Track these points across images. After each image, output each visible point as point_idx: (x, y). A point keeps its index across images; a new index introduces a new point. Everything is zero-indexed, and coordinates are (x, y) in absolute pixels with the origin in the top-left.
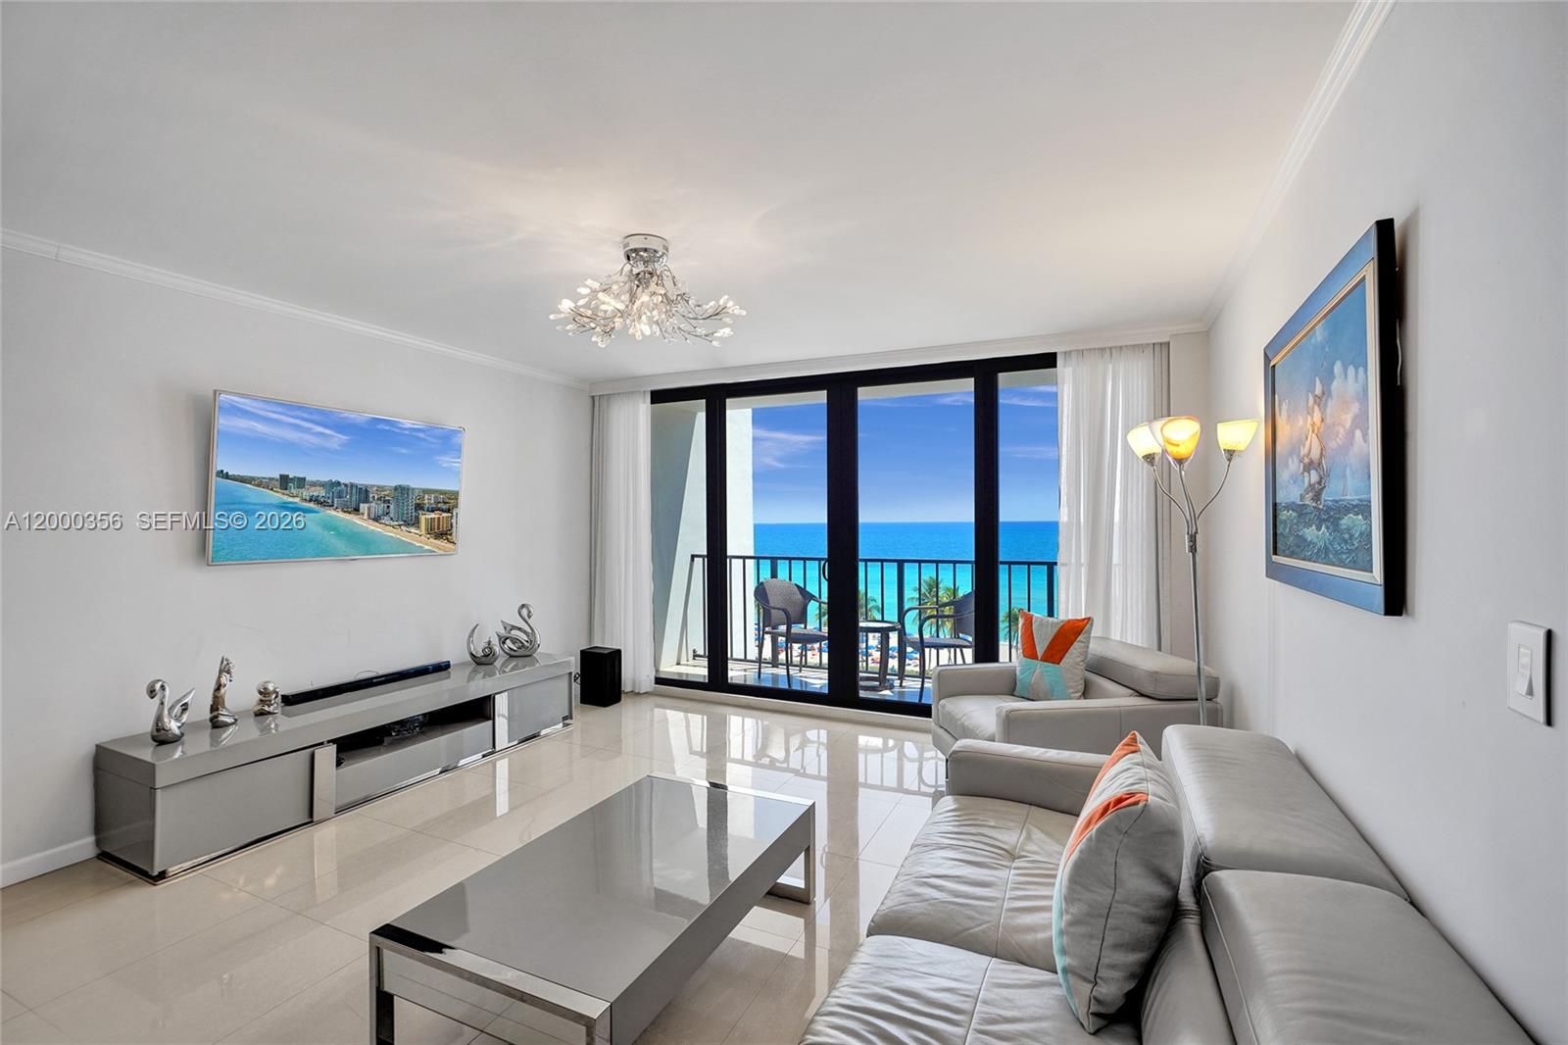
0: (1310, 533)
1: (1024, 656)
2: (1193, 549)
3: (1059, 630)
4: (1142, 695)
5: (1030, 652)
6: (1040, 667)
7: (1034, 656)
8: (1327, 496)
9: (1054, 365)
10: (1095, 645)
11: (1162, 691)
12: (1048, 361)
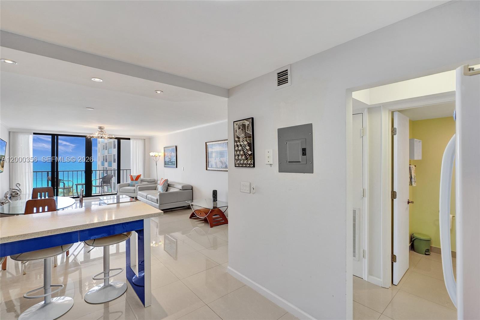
0: (170, 163)
1: (131, 180)
2: (156, 165)
3: (137, 177)
4: (148, 182)
5: (132, 180)
6: (134, 182)
7: (133, 180)
8: (171, 161)
9: (130, 140)
10: (142, 177)
11: (151, 181)
12: (129, 139)
